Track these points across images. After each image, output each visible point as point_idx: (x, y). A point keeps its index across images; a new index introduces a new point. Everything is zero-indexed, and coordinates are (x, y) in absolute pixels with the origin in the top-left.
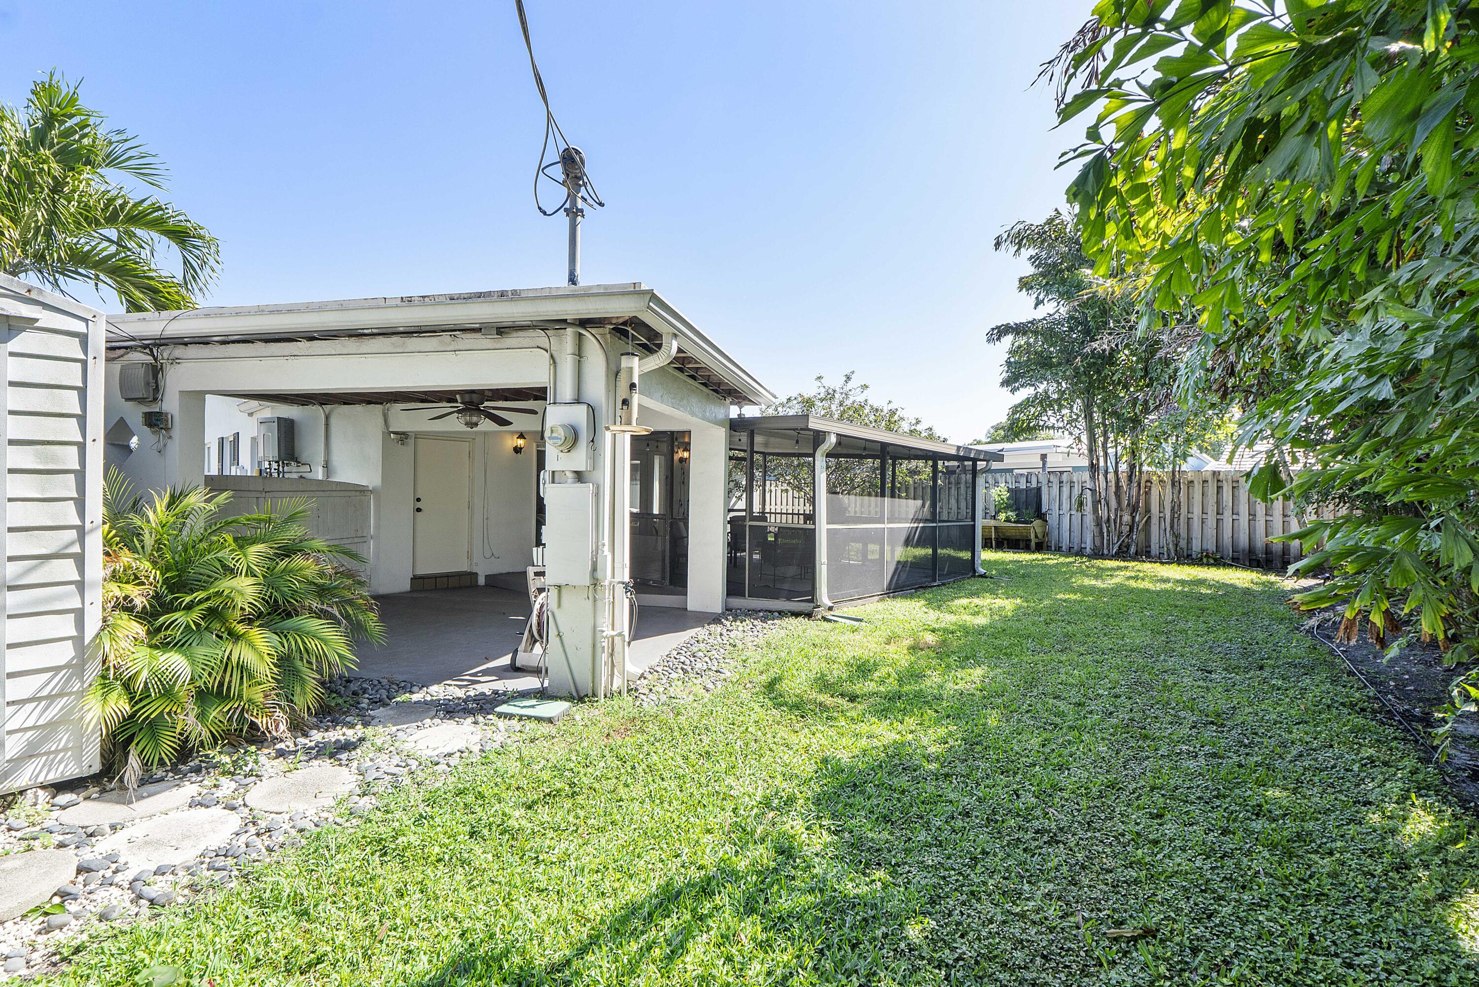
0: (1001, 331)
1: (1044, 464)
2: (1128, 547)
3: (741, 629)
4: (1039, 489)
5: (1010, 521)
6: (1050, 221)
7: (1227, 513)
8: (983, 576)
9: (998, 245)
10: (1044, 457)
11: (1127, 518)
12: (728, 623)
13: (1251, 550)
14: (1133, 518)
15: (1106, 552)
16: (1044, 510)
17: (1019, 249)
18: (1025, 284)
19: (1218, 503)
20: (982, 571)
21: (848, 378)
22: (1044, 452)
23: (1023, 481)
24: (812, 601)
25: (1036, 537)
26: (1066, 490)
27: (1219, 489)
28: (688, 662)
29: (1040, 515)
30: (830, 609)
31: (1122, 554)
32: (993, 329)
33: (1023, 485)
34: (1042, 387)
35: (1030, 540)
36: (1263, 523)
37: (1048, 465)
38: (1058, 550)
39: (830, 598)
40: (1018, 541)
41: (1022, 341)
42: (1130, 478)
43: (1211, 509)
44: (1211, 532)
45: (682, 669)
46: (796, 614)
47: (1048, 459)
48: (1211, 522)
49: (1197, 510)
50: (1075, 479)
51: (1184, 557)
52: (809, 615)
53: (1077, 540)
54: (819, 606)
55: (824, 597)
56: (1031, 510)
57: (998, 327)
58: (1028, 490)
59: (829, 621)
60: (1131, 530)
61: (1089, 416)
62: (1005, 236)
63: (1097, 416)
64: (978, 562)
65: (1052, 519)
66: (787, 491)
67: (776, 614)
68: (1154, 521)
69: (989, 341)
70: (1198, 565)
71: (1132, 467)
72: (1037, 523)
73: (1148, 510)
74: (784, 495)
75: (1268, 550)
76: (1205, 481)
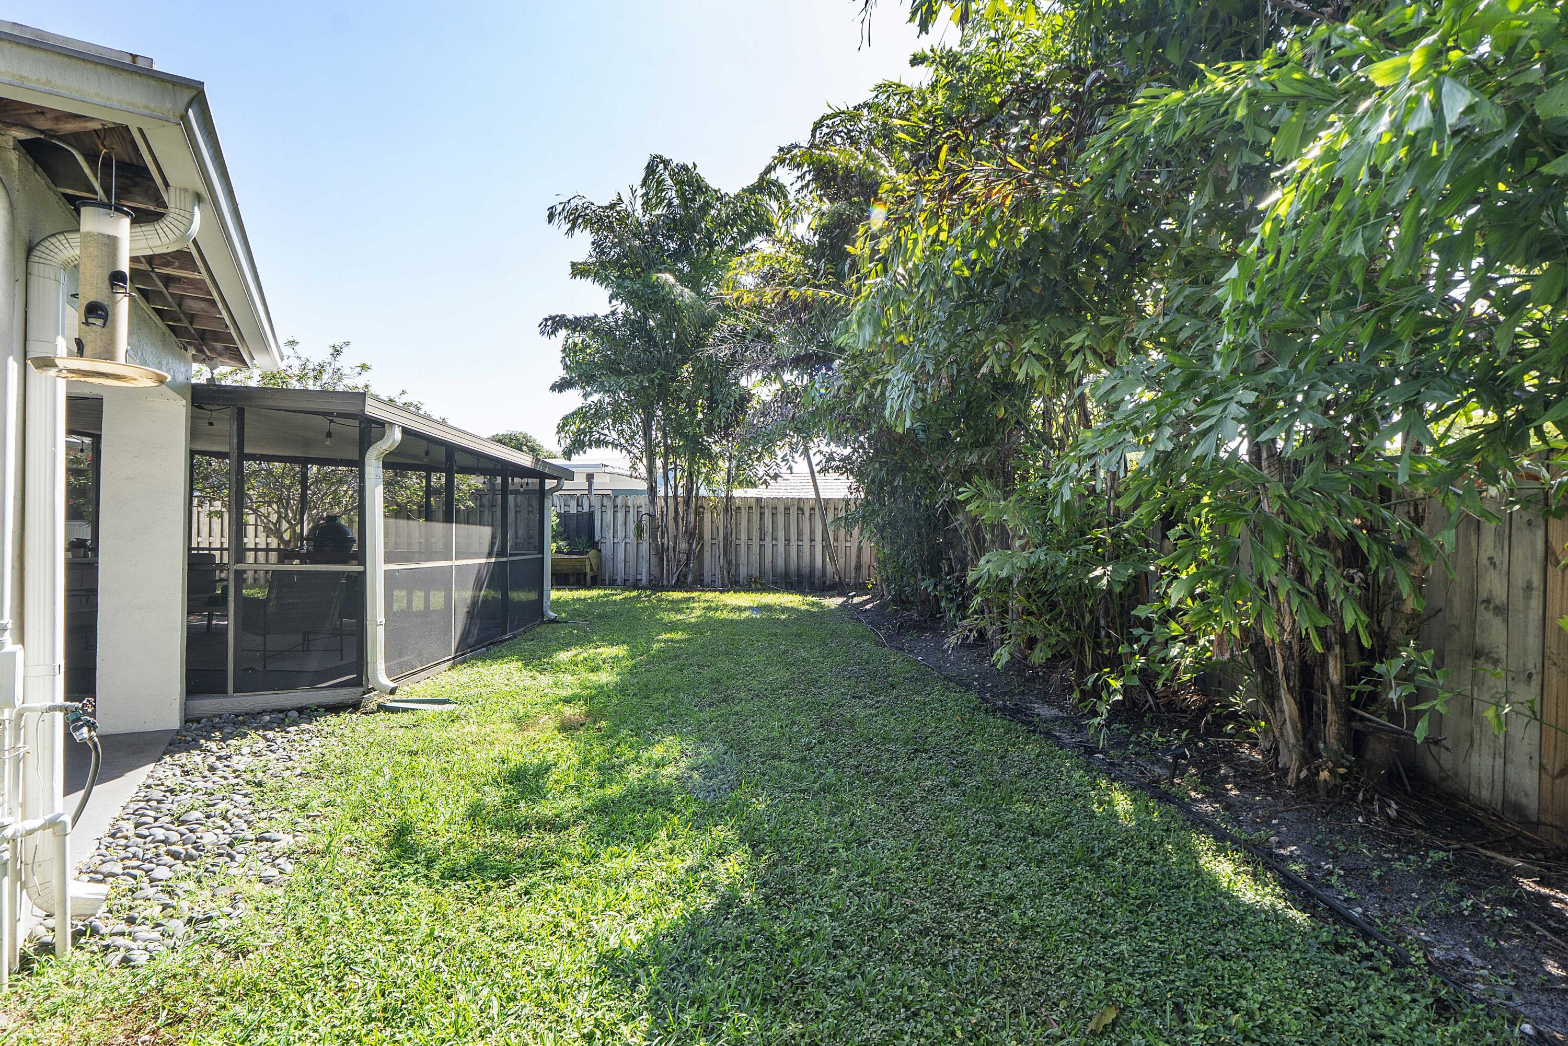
0: (555, 323)
1: (590, 485)
2: (685, 576)
3: (246, 750)
4: (591, 514)
5: (563, 553)
6: (612, 206)
7: (768, 539)
8: (554, 621)
9: (551, 217)
10: (590, 477)
11: (684, 546)
12: (213, 745)
13: (787, 573)
14: (691, 545)
15: (665, 583)
16: (597, 538)
17: (572, 229)
18: (578, 270)
19: (760, 529)
20: (552, 614)
21: (337, 352)
22: (590, 471)
23: (573, 504)
24: (358, 683)
25: (592, 570)
26: (620, 515)
27: (762, 514)
28: (174, 837)
29: (594, 545)
30: (393, 691)
31: (680, 585)
32: (546, 320)
33: (573, 510)
34: (596, 397)
35: (585, 574)
36: (795, 547)
37: (594, 487)
38: (613, 584)
39: (389, 673)
40: (567, 575)
41: (578, 338)
42: (687, 503)
43: (755, 535)
44: (755, 558)
45: (169, 853)
46: (336, 709)
47: (595, 481)
48: (755, 548)
49: (744, 536)
50: (630, 503)
51: (734, 584)
52: (355, 707)
53: (632, 572)
54: (370, 691)
55: (379, 673)
56: (584, 539)
57: (552, 318)
58: (579, 515)
59: (394, 710)
60: (688, 559)
61: (647, 435)
62: (560, 208)
63: (657, 435)
64: (547, 604)
65: (606, 549)
66: (220, 514)
67: (295, 714)
68: (707, 548)
69: (542, 333)
70: (748, 591)
71: (689, 491)
72: (592, 553)
73: (701, 538)
74: (216, 521)
75: (799, 574)
76: (750, 508)
